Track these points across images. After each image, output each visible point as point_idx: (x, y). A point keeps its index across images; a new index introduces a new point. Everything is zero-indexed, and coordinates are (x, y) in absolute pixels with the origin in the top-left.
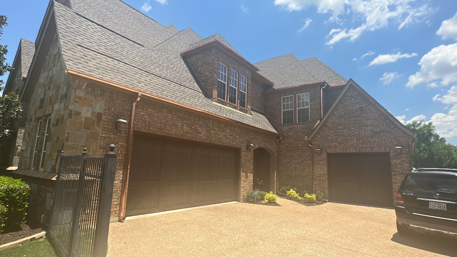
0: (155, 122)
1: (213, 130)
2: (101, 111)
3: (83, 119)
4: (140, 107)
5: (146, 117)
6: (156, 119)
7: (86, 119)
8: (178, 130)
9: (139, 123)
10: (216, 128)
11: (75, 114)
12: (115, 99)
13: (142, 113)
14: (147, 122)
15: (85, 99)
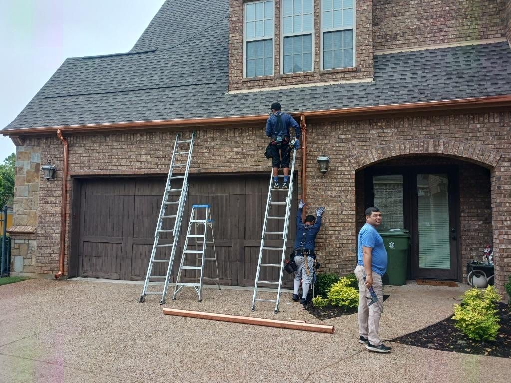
0: (96, 158)
1: (206, 148)
2: (39, 162)
3: (25, 173)
4: (77, 145)
5: (84, 155)
6: (97, 154)
7: (28, 172)
8: (130, 162)
9: (77, 165)
10: (213, 143)
11: (20, 170)
12: (51, 144)
13: (80, 152)
14: (86, 161)
15: (26, 153)
